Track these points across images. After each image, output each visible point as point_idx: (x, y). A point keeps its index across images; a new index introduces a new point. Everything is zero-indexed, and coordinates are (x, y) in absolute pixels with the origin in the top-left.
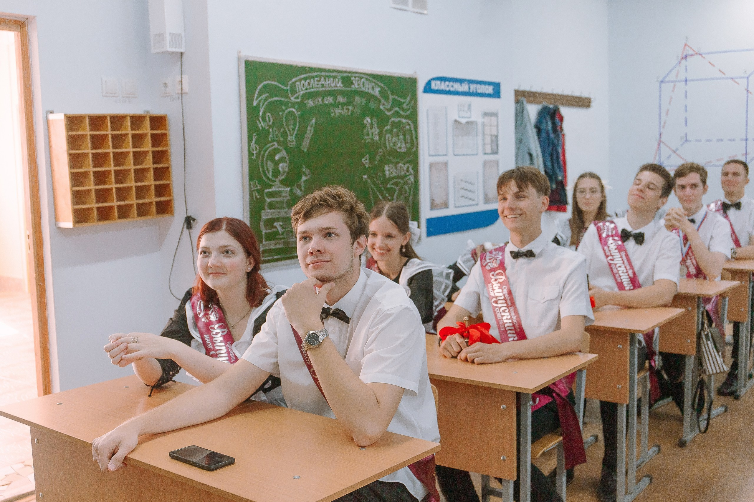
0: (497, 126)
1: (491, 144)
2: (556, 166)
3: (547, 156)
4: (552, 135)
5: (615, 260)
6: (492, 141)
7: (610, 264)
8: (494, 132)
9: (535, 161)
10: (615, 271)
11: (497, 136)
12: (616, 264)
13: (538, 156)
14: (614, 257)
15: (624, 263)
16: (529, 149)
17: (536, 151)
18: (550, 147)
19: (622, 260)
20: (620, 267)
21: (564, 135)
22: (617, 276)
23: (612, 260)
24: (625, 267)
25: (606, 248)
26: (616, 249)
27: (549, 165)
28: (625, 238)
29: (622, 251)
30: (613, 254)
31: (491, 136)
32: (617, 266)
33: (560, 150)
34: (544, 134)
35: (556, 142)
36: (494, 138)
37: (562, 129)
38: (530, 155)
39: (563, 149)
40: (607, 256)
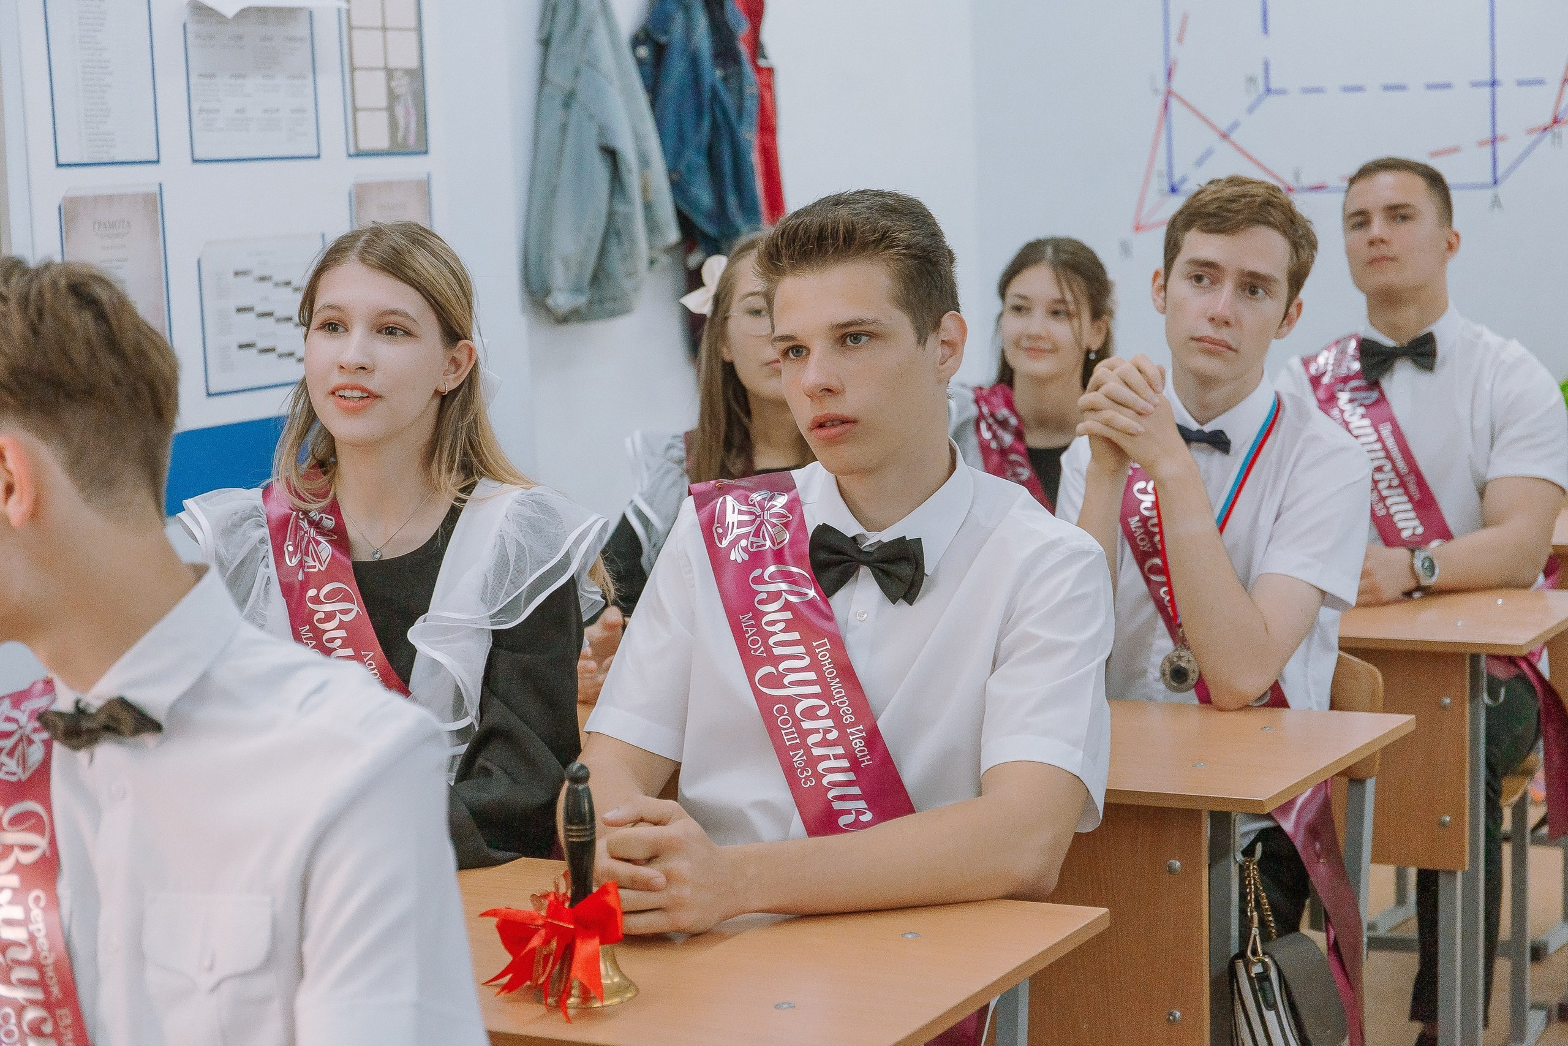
0: (419, 29)
1: (390, 109)
2: (732, 200)
3: (695, 157)
4: (713, 74)
5: (786, 681)
6: (393, 97)
7: (765, 703)
8: (404, 57)
9: (633, 180)
10: (789, 737)
11: (418, 75)
12: (791, 701)
13: (644, 162)
14: (781, 667)
15: (826, 695)
16: (602, 131)
17: (638, 138)
18: (706, 124)
19: (821, 681)
20: (811, 713)
21: (767, 74)
22: (798, 758)
23: (776, 681)
24: (834, 714)
25: (746, 620)
26: (789, 627)
27: (704, 196)
28: (833, 573)
29: (820, 634)
30: (778, 651)
31: (390, 73)
32: (798, 709)
33: (750, 135)
34: (677, 68)
35: (729, 101)
36: (402, 85)
37: (757, 48)
38: (611, 155)
39: (767, 128)
40: (750, 663)
